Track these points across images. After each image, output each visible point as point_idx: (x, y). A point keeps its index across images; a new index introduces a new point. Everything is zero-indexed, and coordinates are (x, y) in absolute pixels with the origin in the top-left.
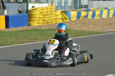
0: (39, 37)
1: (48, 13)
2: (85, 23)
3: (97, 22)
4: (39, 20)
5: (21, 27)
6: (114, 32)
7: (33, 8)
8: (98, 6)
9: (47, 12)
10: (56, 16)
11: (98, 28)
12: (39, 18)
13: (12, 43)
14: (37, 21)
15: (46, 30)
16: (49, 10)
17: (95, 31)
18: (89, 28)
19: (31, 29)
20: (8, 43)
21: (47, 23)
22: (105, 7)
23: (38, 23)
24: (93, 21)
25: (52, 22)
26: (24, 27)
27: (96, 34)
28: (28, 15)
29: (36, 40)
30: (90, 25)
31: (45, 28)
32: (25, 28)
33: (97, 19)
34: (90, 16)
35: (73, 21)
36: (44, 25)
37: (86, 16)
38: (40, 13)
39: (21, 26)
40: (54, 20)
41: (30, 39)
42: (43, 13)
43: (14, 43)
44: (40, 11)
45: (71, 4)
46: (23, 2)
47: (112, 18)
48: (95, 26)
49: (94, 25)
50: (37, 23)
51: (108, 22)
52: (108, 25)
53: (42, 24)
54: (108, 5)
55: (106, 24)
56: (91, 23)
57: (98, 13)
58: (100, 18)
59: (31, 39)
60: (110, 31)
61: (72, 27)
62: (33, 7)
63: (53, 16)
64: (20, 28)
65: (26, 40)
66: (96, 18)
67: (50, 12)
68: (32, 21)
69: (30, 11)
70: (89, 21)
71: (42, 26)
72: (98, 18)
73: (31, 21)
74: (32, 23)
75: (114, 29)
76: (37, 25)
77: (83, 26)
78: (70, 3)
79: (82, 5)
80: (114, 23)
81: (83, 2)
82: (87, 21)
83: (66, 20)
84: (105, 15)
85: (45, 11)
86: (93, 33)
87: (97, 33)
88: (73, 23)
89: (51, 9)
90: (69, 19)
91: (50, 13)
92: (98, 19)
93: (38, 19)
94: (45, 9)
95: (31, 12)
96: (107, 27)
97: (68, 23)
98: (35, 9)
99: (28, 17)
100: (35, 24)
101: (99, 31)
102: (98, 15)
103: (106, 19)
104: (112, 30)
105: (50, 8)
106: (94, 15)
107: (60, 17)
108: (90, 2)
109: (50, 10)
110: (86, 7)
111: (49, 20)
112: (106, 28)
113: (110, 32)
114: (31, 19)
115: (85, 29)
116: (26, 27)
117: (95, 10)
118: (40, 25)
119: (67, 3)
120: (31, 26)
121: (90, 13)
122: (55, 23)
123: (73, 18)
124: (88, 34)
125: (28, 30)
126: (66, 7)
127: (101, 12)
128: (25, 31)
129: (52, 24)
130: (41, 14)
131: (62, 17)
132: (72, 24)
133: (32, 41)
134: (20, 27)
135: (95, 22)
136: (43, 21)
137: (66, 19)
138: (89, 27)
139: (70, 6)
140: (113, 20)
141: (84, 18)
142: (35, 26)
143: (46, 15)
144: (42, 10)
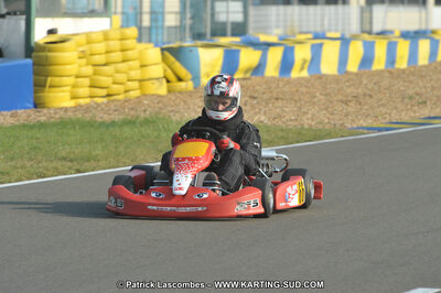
0: (98, 152)
1: (113, 54)
2: (256, 95)
3: (304, 90)
4: (74, 86)
5: (9, 113)
6: (380, 130)
7: (53, 38)
8: (285, 27)
9: (107, 52)
10: (142, 66)
11: (313, 115)
12: (77, 77)
14: (69, 88)
15: (113, 123)
17: (306, 126)
18: (279, 116)
19: (53, 120)
21: (108, 95)
23: (73, 98)
24: (286, 89)
25: (126, 91)
26: (19, 111)
28: (34, 64)
29: (88, 161)
30: (279, 103)
31: (106, 118)
32: (25, 115)
33: (299, 78)
34: (272, 70)
36: (98, 105)
38: (80, 58)
39: (5, 110)
40: (136, 84)
41: (64, 159)
42: (91, 55)
44: (81, 49)
45: (178, 16)
46: (9, 14)
47: (356, 74)
48: (300, 108)
50: (67, 95)
51: (349, 91)
52: (352, 104)
53: (88, 100)
55: (340, 97)
56: (281, 96)
57: (302, 53)
58: (312, 76)
59: (71, 161)
60: (365, 125)
62: (51, 32)
63: (130, 69)
64: (5, 118)
65: (54, 164)
66: (295, 74)
67: (120, 53)
68: (51, 86)
69: (41, 48)
70: (270, 88)
71: (87, 108)
72: (305, 74)
73: (47, 88)
74: (50, 95)
75: (376, 117)
76: (70, 103)
77: (253, 107)
78: (176, 13)
79: (224, 24)
80: (371, 96)
81: (228, 12)
82: (264, 86)
83: (182, 84)
84: (329, 66)
85: (100, 47)
86: (301, 135)
87: (317, 134)
89: (121, 40)
90: (193, 79)
91: (117, 56)
92: (304, 78)
93: (71, 80)
94: (100, 42)
95: (43, 54)
96: (349, 109)
97: (190, 94)
98: (62, 42)
99: (35, 74)
100: (61, 98)
101: (320, 127)
102: (305, 61)
103: (336, 80)
104: (369, 122)
105: (119, 36)
106: (287, 65)
107: (158, 70)
108: (252, 10)
109: (118, 42)
110: (239, 29)
111: (114, 83)
112: (347, 115)
113: (366, 131)
114: (46, 81)
115: (263, 118)
116: (28, 111)
117: (289, 44)
118: (80, 106)
119: (163, 13)
120: (45, 107)
121: (275, 56)
122: (138, 98)
123: (208, 76)
124: (282, 137)
125: (42, 126)
126: (160, 31)
127: (317, 52)
128: (32, 127)
129: (126, 101)
130: (84, 61)
131: (165, 71)
133: (77, 166)
134: (4, 113)
135: (297, 91)
136: (91, 86)
137: (180, 80)
138: (278, 110)
139: (176, 27)
140: (365, 82)
141: (248, 75)
142: (61, 109)
143: (105, 65)
144: (89, 42)
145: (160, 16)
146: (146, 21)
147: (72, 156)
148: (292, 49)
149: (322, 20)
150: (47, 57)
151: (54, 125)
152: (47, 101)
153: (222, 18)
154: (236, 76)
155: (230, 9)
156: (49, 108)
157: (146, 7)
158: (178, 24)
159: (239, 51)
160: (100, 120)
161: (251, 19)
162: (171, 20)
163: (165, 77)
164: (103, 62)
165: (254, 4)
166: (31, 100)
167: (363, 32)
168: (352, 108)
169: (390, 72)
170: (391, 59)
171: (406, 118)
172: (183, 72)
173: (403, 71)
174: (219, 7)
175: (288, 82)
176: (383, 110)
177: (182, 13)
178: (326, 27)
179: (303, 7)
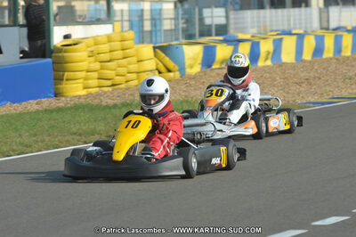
0: (101, 127)
1: (116, 53)
3: (268, 75)
4: (86, 79)
5: (35, 102)
6: (323, 104)
7: (68, 42)
8: (259, 27)
10: (138, 61)
12: (88, 71)
13: (26, 146)
14: (81, 81)
15: (115, 106)
16: (117, 45)
19: (68, 105)
20: (15, 147)
21: (113, 85)
22: (281, 28)
23: (85, 88)
25: (127, 82)
26: (44, 100)
28: (53, 63)
31: (111, 102)
32: (48, 102)
33: (264, 67)
35: (193, 77)
36: (105, 93)
38: (89, 56)
39: (32, 99)
40: (134, 76)
41: (75, 134)
42: (99, 54)
43: (30, 146)
44: (89, 49)
45: (173, 22)
47: (310, 62)
50: (81, 86)
51: (302, 75)
52: (304, 85)
53: (97, 90)
54: (292, 22)
55: (295, 80)
57: (266, 47)
58: (274, 64)
59: (80, 135)
60: (312, 100)
62: (67, 37)
63: (130, 64)
64: (32, 106)
65: (66, 138)
66: (261, 63)
67: (121, 52)
68: (67, 80)
69: (59, 50)
71: (97, 94)
72: (269, 63)
73: (64, 81)
74: (67, 86)
75: (322, 94)
76: (84, 92)
78: (171, 19)
79: (210, 26)
80: (319, 78)
81: (212, 17)
83: (171, 74)
84: (288, 55)
85: (105, 47)
88: (192, 82)
89: (122, 41)
90: (180, 70)
91: (119, 54)
92: (267, 66)
93: (83, 74)
94: (105, 43)
95: (60, 54)
96: (301, 89)
97: (177, 81)
98: (75, 44)
99: (54, 70)
100: (75, 89)
102: (268, 53)
103: (292, 66)
104: (316, 99)
105: (119, 39)
106: (254, 57)
107: (151, 64)
108: (232, 15)
109: (119, 44)
110: (222, 30)
111: (117, 75)
112: (299, 94)
113: (311, 105)
114: (63, 75)
116: (49, 99)
117: (256, 40)
118: (91, 94)
119: (160, 19)
120: (63, 96)
121: (245, 49)
122: (136, 86)
123: (191, 67)
125: (59, 110)
126: (158, 33)
127: (278, 45)
128: (52, 112)
129: (128, 89)
130: (92, 59)
131: (157, 64)
132: (190, 85)
133: (84, 139)
136: (99, 79)
137: (169, 71)
139: (171, 30)
140: (316, 67)
141: (223, 66)
142: (76, 97)
143: (109, 61)
144: (96, 44)
145: (158, 22)
146: (147, 26)
147: (80, 131)
148: (258, 43)
149: (289, 20)
150: (63, 57)
151: (70, 109)
152: (64, 90)
153: (208, 21)
154: (214, 67)
155: (215, 14)
156: (66, 97)
157: (147, 16)
158: (173, 27)
159: (215, 46)
160: (104, 104)
161: (232, 21)
162: (168, 25)
163: (157, 69)
164: (108, 59)
165: (235, 10)
166: (52, 91)
167: (322, 29)
168: (304, 88)
169: (337, 59)
170: (338, 49)
171: (345, 94)
172: (171, 64)
173: (348, 57)
174: (206, 12)
175: (256, 69)
176: (328, 89)
177: (176, 19)
178: (292, 26)
179: (274, 11)
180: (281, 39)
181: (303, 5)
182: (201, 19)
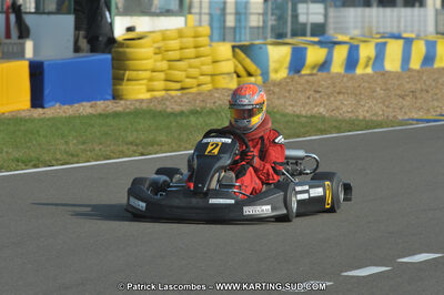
0: (162, 137)
1: (187, 51)
2: (320, 89)
3: (366, 85)
4: (150, 80)
5: (89, 104)
6: (428, 121)
7: (131, 35)
8: (363, 28)
9: (181, 49)
10: (214, 62)
11: (370, 107)
12: (153, 71)
13: (72, 155)
14: (145, 82)
15: (182, 113)
16: (189, 41)
17: (361, 117)
18: (338, 108)
19: (128, 110)
20: (59, 156)
21: (183, 89)
22: (389, 31)
23: (149, 90)
24: (349, 84)
25: (199, 85)
26: (100, 102)
27: (366, 129)
28: (113, 59)
29: (152, 146)
30: (341, 97)
31: (177, 108)
32: (104, 105)
33: (363, 75)
34: (337, 66)
35: (278, 84)
36: (172, 97)
37: (325, 65)
38: (156, 54)
39: (85, 101)
40: (208, 79)
41: (131, 143)
42: (167, 51)
43: (77, 156)
44: (156, 45)
45: (261, 17)
47: (418, 72)
48: (359, 102)
49: (356, 95)
50: (144, 88)
51: (408, 86)
52: (408, 98)
53: (162, 93)
54: (402, 24)
55: (398, 92)
56: (343, 90)
57: (367, 51)
58: (375, 72)
59: (137, 145)
60: (416, 116)
61: (277, 102)
62: (130, 29)
63: (203, 64)
64: (85, 108)
65: (121, 148)
66: (359, 71)
67: (193, 50)
68: (128, 80)
69: (121, 45)
70: (334, 83)
71: (163, 99)
72: (369, 70)
73: (125, 82)
74: (127, 87)
75: (428, 110)
76: (147, 96)
77: (315, 100)
78: (259, 14)
79: (305, 25)
80: (427, 92)
81: (307, 14)
82: (329, 81)
83: (252, 79)
84: (392, 62)
85: (175, 44)
86: (353, 124)
87: (368, 124)
88: (277, 90)
89: (195, 37)
90: (262, 75)
91: (191, 52)
92: (368, 74)
93: (147, 74)
94: (175, 39)
95: (121, 50)
96: (405, 103)
98: (139, 39)
99: (113, 67)
100: (137, 91)
101: (374, 118)
102: (369, 58)
103: (397, 76)
104: (421, 115)
105: (192, 34)
106: (352, 62)
107: (229, 66)
108: (332, 12)
110: (319, 29)
111: (188, 77)
112: (401, 109)
113: (414, 122)
114: (124, 75)
115: (322, 110)
116: (106, 102)
117: (356, 43)
118: (156, 98)
119: (246, 14)
120: (122, 99)
121: (340, 54)
122: (209, 91)
123: (276, 71)
124: (335, 127)
125: (116, 115)
126: (243, 31)
127: (381, 49)
129: (199, 94)
130: (159, 57)
131: (236, 66)
132: (274, 93)
133: (141, 150)
134: (84, 103)
135: (359, 86)
136: (165, 80)
137: (250, 75)
138: (338, 103)
139: (258, 28)
140: (424, 78)
141: (315, 71)
142: (137, 100)
143: (179, 60)
144: (164, 39)
145: (243, 17)
146: (230, 21)
147: (138, 141)
148: (357, 47)
149: (399, 22)
150: (125, 53)
151: (129, 114)
152: (125, 93)
153: (302, 19)
154: (303, 72)
155: (311, 11)
156: (126, 100)
157: (230, 9)
158: (261, 24)
159: (306, 49)
160: (169, 110)
161: (331, 20)
162: (254, 21)
163: (235, 72)
164: (178, 58)
165: (336, 6)
166: (111, 92)
167: (437, 33)
168: (408, 102)
172: (252, 67)
174: (302, 8)
175: (352, 78)
176: (436, 103)
177: (264, 14)
178: (402, 28)
179: (381, 9)
180: (385, 44)
181: (417, 4)
182: (295, 16)
